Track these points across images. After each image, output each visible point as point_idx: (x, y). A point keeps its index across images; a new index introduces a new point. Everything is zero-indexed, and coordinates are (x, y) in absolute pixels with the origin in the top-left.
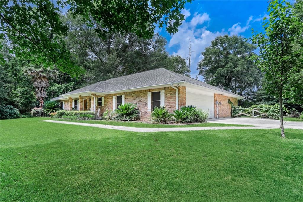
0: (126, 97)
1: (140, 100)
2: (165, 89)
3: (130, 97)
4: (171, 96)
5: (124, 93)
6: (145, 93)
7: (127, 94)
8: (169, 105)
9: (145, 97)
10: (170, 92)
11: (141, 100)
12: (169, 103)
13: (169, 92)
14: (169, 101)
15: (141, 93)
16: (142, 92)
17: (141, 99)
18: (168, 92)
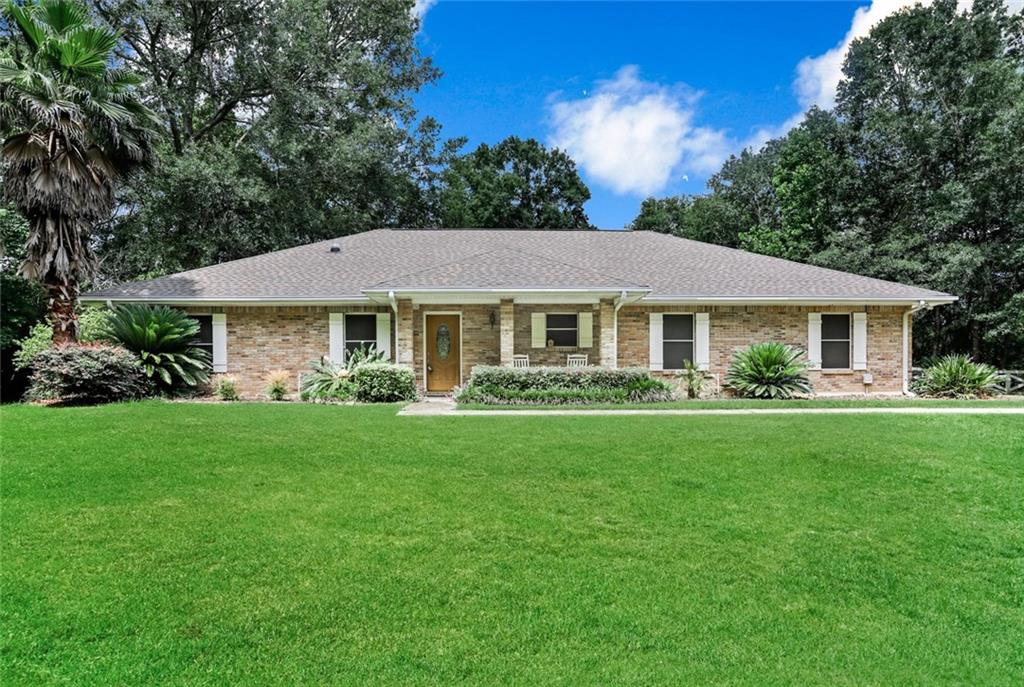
0: (717, 322)
1: (776, 334)
2: (867, 309)
3: (734, 324)
4: (887, 331)
5: (706, 308)
6: (796, 316)
7: (721, 310)
8: (878, 354)
9: (796, 326)
10: (884, 318)
11: (783, 336)
12: (879, 347)
13: (879, 318)
14: (880, 341)
15: (784, 313)
16: (787, 310)
17: (783, 331)
18: (876, 318)
